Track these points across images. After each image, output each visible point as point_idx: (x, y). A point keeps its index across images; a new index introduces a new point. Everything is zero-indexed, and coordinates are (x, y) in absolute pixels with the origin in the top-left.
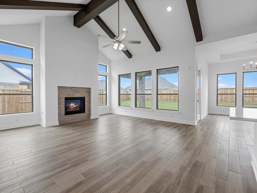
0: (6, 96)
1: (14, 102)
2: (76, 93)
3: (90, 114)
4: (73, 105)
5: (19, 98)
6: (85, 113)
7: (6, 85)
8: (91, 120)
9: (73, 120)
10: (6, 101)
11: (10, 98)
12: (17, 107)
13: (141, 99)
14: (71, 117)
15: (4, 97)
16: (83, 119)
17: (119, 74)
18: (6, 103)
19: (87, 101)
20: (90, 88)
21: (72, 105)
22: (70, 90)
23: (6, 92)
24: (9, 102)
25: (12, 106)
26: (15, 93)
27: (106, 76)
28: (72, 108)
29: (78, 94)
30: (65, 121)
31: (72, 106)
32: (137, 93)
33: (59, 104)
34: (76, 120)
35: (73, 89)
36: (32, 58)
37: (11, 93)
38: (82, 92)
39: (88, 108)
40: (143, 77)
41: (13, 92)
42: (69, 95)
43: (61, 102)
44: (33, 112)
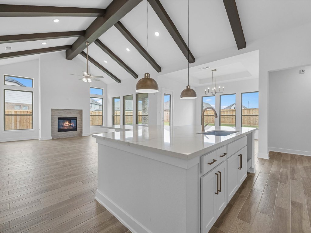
0: (18, 116)
1: (24, 122)
2: (68, 114)
3: (82, 132)
4: (68, 123)
5: (29, 118)
6: (77, 130)
7: (22, 106)
8: (82, 136)
9: (65, 136)
10: (18, 121)
11: (21, 119)
12: (28, 127)
13: (144, 120)
14: (64, 133)
15: (16, 118)
16: (75, 136)
17: (113, 97)
18: (18, 123)
19: (79, 121)
20: (82, 110)
21: (66, 123)
22: (63, 112)
23: (18, 113)
24: (20, 122)
25: (23, 126)
26: (26, 114)
27: (103, 99)
28: (66, 127)
29: (70, 115)
30: (58, 137)
31: (67, 125)
32: (126, 114)
33: (52, 123)
34: (68, 137)
35: (65, 111)
36: (33, 87)
37: (22, 114)
38: (74, 113)
39: (80, 127)
40: (145, 99)
41: (24, 113)
42: (61, 115)
43: (54, 121)
44: (33, 129)
